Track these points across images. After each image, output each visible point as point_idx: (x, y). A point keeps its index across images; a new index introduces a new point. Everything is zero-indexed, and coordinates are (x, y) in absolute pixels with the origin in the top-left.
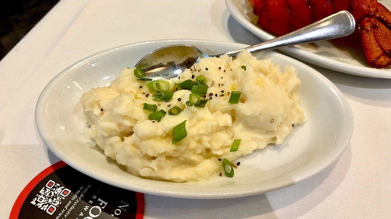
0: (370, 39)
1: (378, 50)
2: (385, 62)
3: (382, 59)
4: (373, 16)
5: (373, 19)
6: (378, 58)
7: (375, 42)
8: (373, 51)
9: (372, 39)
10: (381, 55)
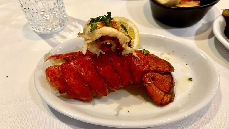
0: (153, 88)
1: (161, 94)
2: (168, 99)
3: (166, 98)
4: (149, 71)
5: (149, 74)
6: (163, 99)
7: (157, 88)
8: (158, 95)
9: (154, 88)
10: (164, 96)
